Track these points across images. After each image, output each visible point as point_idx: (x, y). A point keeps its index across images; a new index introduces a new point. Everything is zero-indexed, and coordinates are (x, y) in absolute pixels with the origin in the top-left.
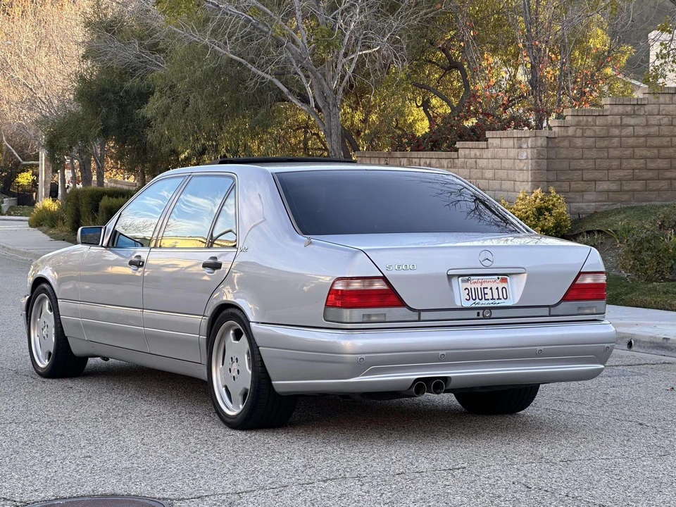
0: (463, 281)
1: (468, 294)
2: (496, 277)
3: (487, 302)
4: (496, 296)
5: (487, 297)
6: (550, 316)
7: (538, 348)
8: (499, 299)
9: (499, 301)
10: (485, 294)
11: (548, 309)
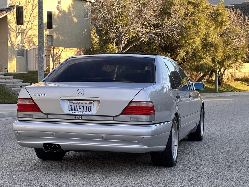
0: (70, 102)
1: (71, 108)
2: (87, 101)
3: (80, 112)
4: (85, 110)
5: (80, 110)
6: (114, 121)
7: (102, 135)
8: (86, 111)
9: (86, 112)
10: (79, 109)
11: (113, 117)
